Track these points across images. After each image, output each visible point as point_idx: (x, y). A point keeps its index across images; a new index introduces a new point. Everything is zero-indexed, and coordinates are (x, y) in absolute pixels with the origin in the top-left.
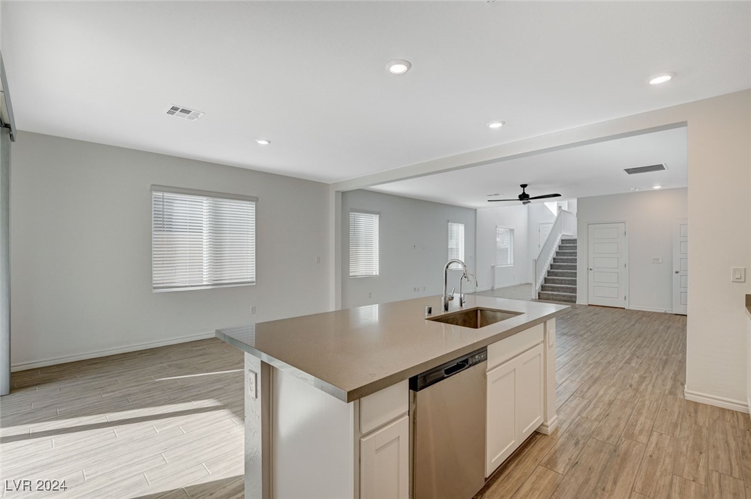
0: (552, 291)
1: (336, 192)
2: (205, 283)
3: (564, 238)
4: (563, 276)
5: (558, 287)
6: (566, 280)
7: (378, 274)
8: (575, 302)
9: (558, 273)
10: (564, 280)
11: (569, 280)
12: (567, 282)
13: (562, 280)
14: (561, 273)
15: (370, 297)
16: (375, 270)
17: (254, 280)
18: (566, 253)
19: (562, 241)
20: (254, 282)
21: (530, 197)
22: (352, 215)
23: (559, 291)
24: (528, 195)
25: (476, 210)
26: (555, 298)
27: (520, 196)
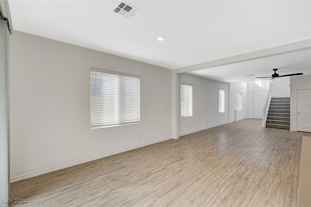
0: (272, 123)
1: (176, 73)
2: (116, 123)
3: (273, 97)
4: (277, 116)
5: (276, 122)
6: (280, 118)
7: (192, 115)
8: (289, 130)
9: (273, 114)
10: (278, 118)
11: (281, 118)
12: (280, 119)
13: (277, 118)
14: (275, 114)
15: (189, 127)
16: (190, 114)
17: (140, 120)
18: (275, 104)
19: (272, 98)
20: (139, 122)
21: (279, 76)
22: (182, 85)
23: (277, 124)
24: (278, 75)
25: (229, 84)
26: (275, 127)
27: (273, 75)
